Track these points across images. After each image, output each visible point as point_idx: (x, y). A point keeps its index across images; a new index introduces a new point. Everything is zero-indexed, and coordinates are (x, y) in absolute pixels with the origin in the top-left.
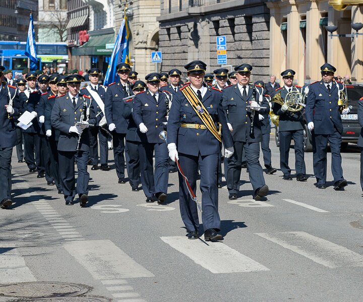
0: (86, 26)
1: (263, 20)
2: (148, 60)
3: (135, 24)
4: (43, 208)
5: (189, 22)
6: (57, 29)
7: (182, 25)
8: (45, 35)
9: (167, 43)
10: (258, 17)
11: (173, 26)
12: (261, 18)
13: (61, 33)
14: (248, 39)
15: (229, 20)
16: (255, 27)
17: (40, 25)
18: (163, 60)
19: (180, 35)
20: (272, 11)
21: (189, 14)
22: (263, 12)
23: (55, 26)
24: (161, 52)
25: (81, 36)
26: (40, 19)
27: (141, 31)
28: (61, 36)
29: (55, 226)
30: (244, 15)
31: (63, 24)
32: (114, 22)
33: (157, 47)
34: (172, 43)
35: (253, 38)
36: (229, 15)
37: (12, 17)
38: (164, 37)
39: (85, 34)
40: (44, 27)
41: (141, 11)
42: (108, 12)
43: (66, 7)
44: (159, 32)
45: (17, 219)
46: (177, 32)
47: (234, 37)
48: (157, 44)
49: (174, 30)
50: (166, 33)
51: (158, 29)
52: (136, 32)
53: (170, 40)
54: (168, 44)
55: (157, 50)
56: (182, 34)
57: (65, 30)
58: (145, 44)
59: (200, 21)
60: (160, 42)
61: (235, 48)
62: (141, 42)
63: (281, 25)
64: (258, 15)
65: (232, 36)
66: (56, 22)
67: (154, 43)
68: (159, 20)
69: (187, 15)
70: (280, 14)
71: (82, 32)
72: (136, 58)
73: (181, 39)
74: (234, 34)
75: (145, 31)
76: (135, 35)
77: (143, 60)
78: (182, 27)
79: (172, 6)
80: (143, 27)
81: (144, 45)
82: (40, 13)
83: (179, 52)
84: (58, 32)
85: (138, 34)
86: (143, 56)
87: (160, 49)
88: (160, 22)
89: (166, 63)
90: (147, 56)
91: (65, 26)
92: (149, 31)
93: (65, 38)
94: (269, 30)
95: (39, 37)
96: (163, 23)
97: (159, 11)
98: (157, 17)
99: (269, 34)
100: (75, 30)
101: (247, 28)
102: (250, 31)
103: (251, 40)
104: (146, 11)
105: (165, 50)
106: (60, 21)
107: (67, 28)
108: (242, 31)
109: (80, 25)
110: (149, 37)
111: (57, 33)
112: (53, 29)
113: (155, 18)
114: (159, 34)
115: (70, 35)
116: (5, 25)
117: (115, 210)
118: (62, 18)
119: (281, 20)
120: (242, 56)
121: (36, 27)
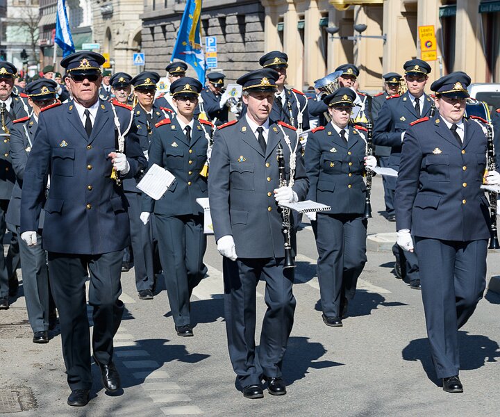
1: (258, 19)
2: (130, 62)
3: (115, 22)
5: (175, 21)
6: (28, 27)
7: (167, 23)
8: (15, 33)
9: (150, 44)
10: (252, 16)
11: (158, 25)
12: (255, 17)
13: (32, 31)
14: (241, 40)
15: (220, 18)
16: (248, 27)
17: (9, 22)
18: (145, 62)
19: (165, 35)
20: (267, 10)
21: (175, 11)
22: (257, 10)
23: (26, 24)
24: (144, 53)
26: (8, 16)
27: (122, 30)
28: (32, 35)
30: (237, 13)
31: (35, 21)
32: (92, 19)
33: (139, 48)
34: (156, 44)
35: (246, 40)
36: (220, 13)
38: (147, 37)
40: (13, 24)
41: (121, 8)
42: (84, 8)
43: (38, 3)
46: (161, 31)
47: (225, 38)
48: (140, 44)
49: (158, 29)
50: (150, 32)
51: (141, 28)
52: (116, 31)
53: (154, 40)
54: (152, 44)
55: (139, 51)
56: (167, 33)
57: (36, 28)
58: (126, 44)
60: (142, 43)
61: (227, 50)
62: (122, 43)
63: (277, 26)
64: (251, 14)
65: (223, 37)
66: (26, 19)
67: (137, 43)
68: (142, 18)
69: (173, 12)
70: (275, 13)
72: (116, 61)
73: (166, 40)
74: (225, 34)
75: (126, 30)
76: (115, 34)
77: (123, 63)
78: (167, 26)
79: (156, 3)
80: (124, 25)
81: (124, 46)
82: (9, 8)
83: (164, 53)
84: (29, 29)
85: (118, 33)
86: (123, 58)
87: (142, 50)
88: (143, 20)
89: (149, 65)
90: (128, 58)
91: (36, 24)
92: (131, 31)
93: (37, 37)
94: (263, 31)
95: (7, 36)
96: (146, 21)
97: (142, 8)
98: (140, 15)
99: (263, 36)
100: (47, 28)
101: (239, 28)
102: (243, 32)
103: (244, 42)
104: (127, 8)
105: (149, 51)
106: (31, 18)
107: (38, 26)
108: (234, 31)
110: (130, 37)
111: (28, 31)
112: (23, 27)
113: (138, 15)
114: (142, 33)
115: (42, 34)
118: (34, 14)
119: (277, 20)
120: (233, 59)
121: (4, 25)
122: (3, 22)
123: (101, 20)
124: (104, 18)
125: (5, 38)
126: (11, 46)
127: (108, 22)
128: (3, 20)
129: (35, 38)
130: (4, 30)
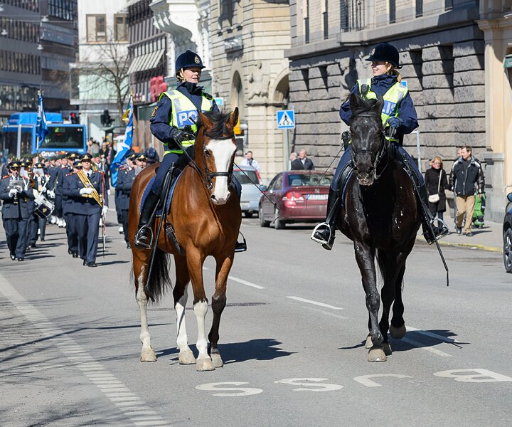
0: (161, 70)
1: (473, 51)
2: (271, 125)
3: (248, 64)
4: (113, 390)
5: (340, 58)
6: (111, 75)
7: (328, 63)
8: (91, 85)
9: (303, 95)
10: (464, 47)
11: (315, 65)
12: (468, 48)
13: (118, 82)
14: (446, 84)
15: (411, 52)
16: (459, 64)
17: (82, 69)
18: (296, 124)
19: (326, 82)
20: (488, 36)
21: (341, 43)
22: (472, 37)
23: (108, 71)
24: (293, 110)
25: (153, 87)
26: (81, 60)
27: (258, 75)
28: (118, 87)
29: (136, 421)
30: (439, 43)
31: (121, 66)
32: (210, 61)
33: (285, 101)
34: (313, 94)
35: (455, 83)
36: (412, 44)
37: (32, 57)
38: (297, 85)
39: (161, 82)
40: (88, 72)
41: (256, 41)
42: (199, 43)
43: (125, 38)
44: (290, 76)
45: (69, 410)
46: (320, 76)
47: (421, 82)
48: (287, 96)
49: (315, 72)
50: (302, 77)
51: (288, 71)
52: (249, 78)
53: (309, 90)
54: (306, 96)
55: (286, 107)
56: (329, 78)
57: (125, 77)
58: (265, 97)
59: (360, 56)
60: (290, 94)
61: (424, 101)
62: (259, 95)
63: (504, 60)
64: (462, 43)
65: (417, 80)
66: (109, 63)
67: (281, 95)
68: (289, 55)
69: (339, 45)
70: (502, 40)
71: (154, 79)
72: (249, 123)
73: (327, 88)
74: (420, 76)
75: (264, 75)
76: (248, 82)
77: (261, 126)
78: (328, 67)
79: (311, 31)
80: (260, 68)
81: (262, 100)
82: (81, 48)
83: (324, 109)
84: (114, 79)
85: (252, 81)
86: (261, 118)
87: (291, 105)
88: (290, 58)
89: (302, 129)
90: (269, 118)
91: (124, 70)
92: (272, 76)
93: (126, 89)
94: (483, 69)
95: (80, 90)
96: (295, 60)
97: (288, 39)
98: (286, 51)
99: (483, 76)
100: (142, 76)
101: (443, 65)
102: (449, 72)
103: (452, 87)
104: (265, 41)
105: (301, 107)
106: (115, 61)
107: (128, 73)
108: (435, 72)
109: (150, 67)
110: (271, 85)
111: (111, 81)
112: (104, 76)
113: (283, 51)
114: (290, 79)
115: (134, 86)
116: (20, 70)
117: (238, 392)
118: (119, 56)
119: (505, 51)
120: (436, 115)
121: (76, 74)
122: (73, 69)
123: (225, 62)
124: (228, 58)
125: (76, 94)
126: (85, 107)
127: (236, 64)
128: (72, 65)
129: (123, 93)
130: (76, 82)
